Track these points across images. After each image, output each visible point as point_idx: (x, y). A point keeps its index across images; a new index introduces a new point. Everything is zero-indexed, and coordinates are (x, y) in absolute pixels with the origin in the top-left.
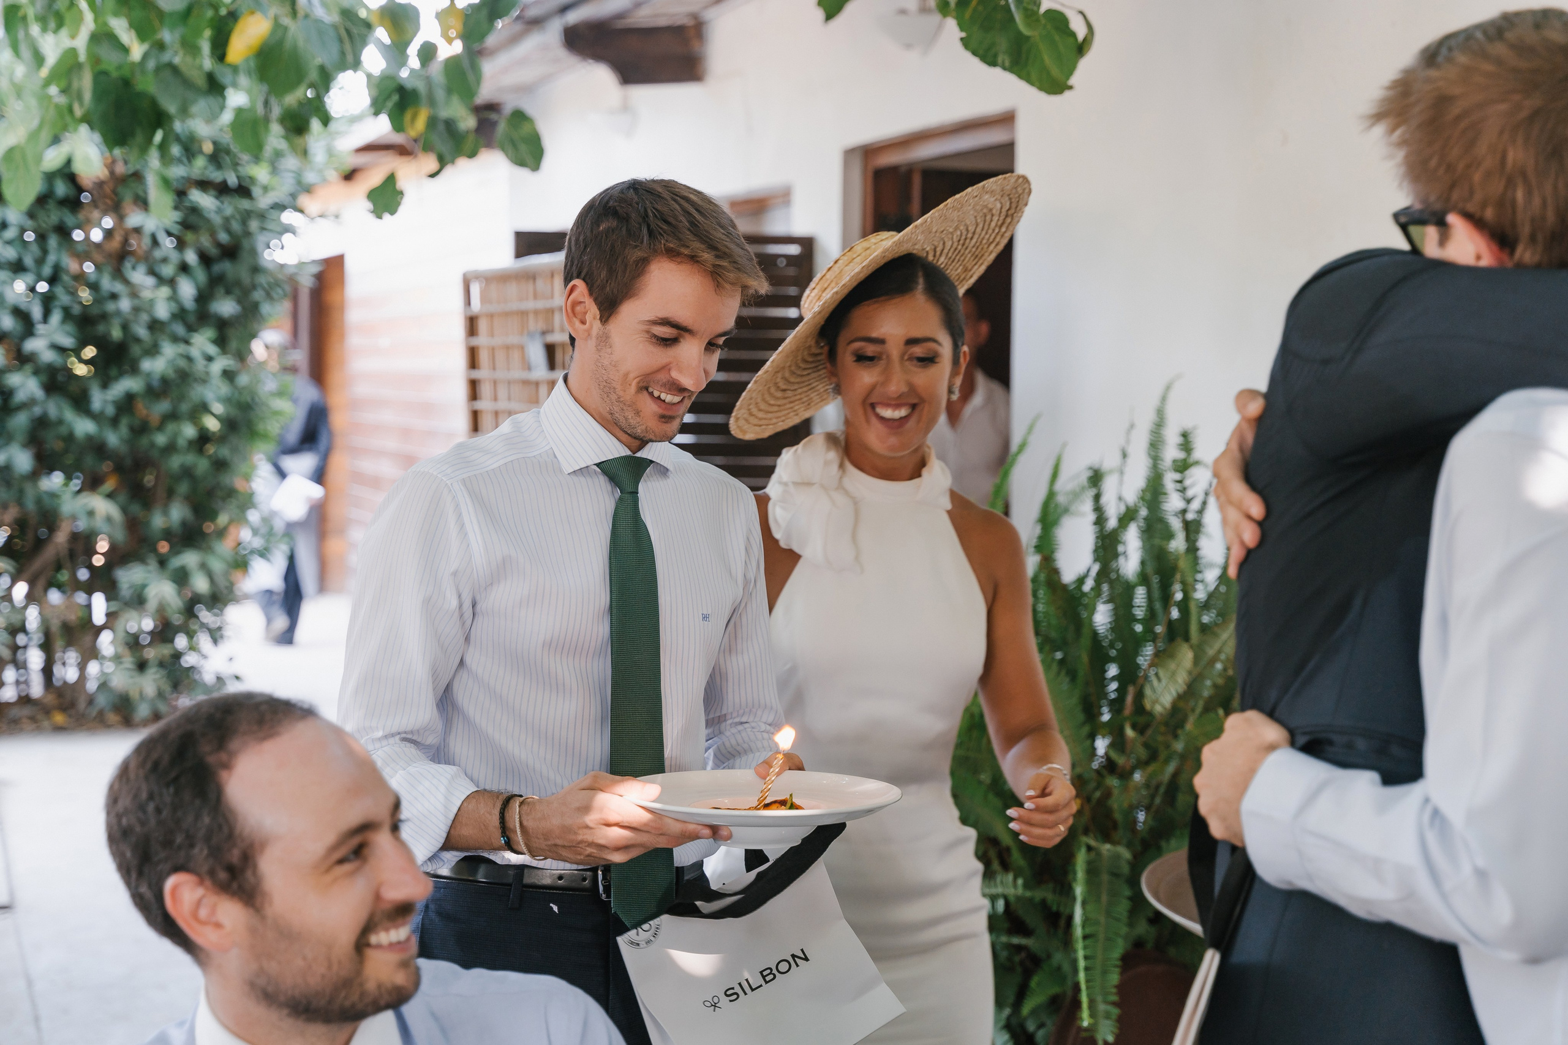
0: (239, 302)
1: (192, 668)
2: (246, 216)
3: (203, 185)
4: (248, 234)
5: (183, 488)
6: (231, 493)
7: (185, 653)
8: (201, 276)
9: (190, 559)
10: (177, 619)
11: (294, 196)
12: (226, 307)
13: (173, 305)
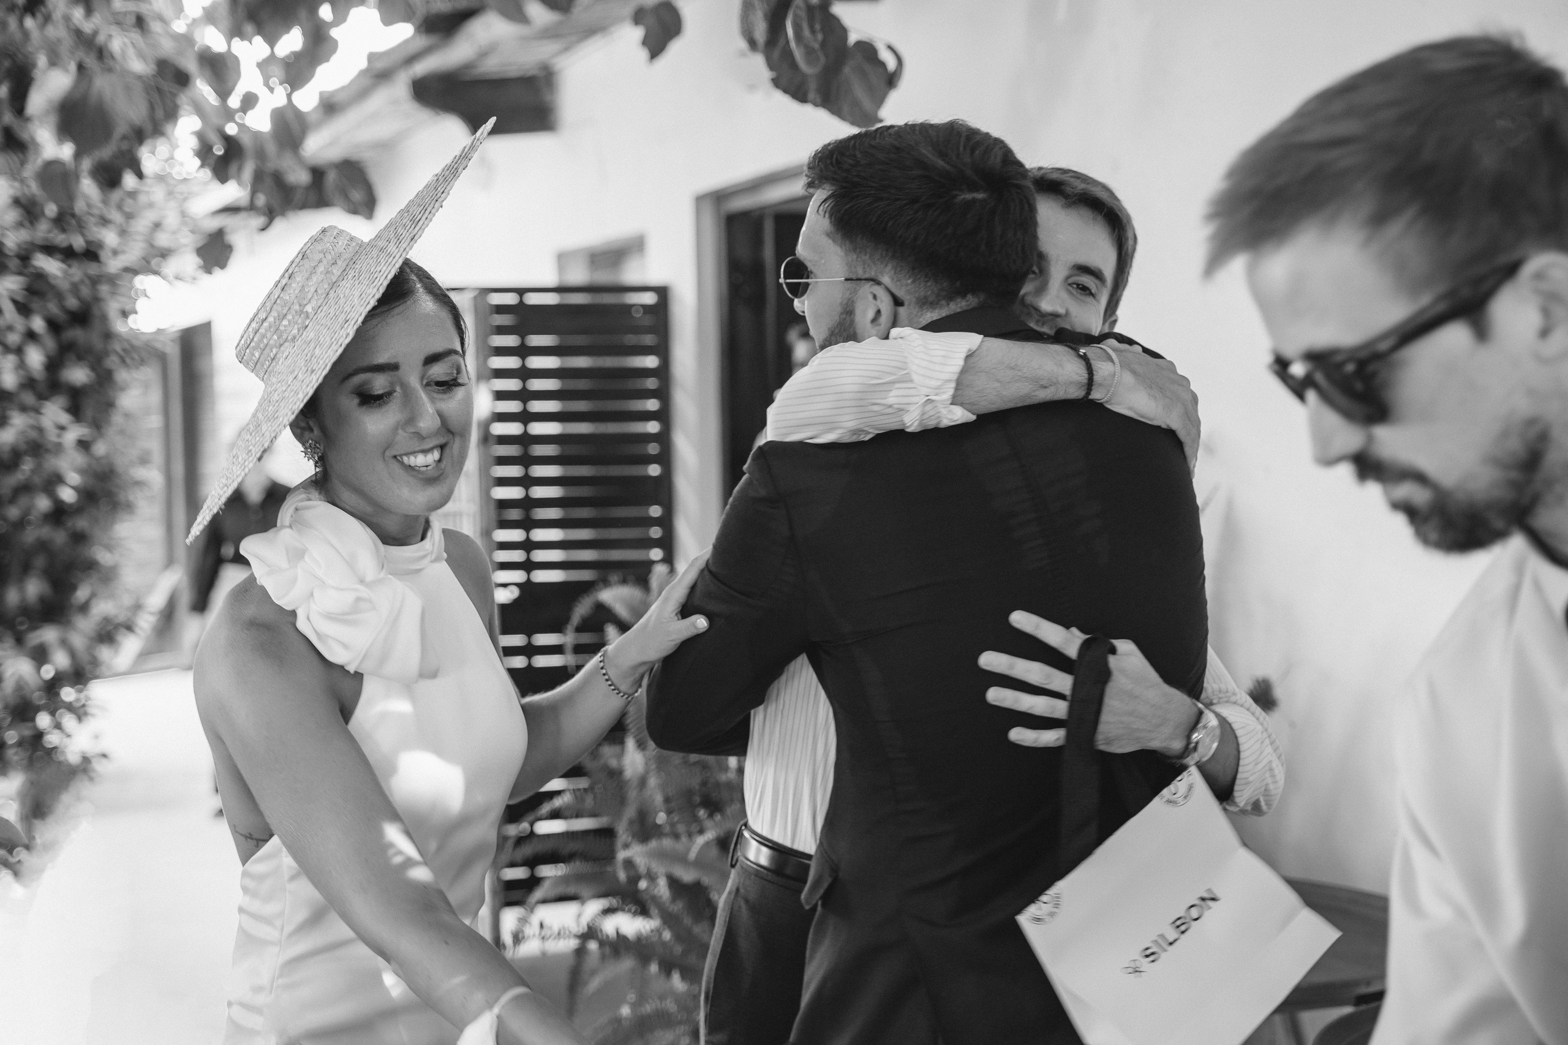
0: (93, 368)
1: (55, 748)
2: (95, 281)
3: (49, 250)
4: (97, 299)
5: (40, 562)
6: (91, 566)
7: (48, 733)
8: (50, 343)
9: (49, 635)
10: (38, 698)
11: (146, 260)
12: (78, 375)
13: (22, 372)
